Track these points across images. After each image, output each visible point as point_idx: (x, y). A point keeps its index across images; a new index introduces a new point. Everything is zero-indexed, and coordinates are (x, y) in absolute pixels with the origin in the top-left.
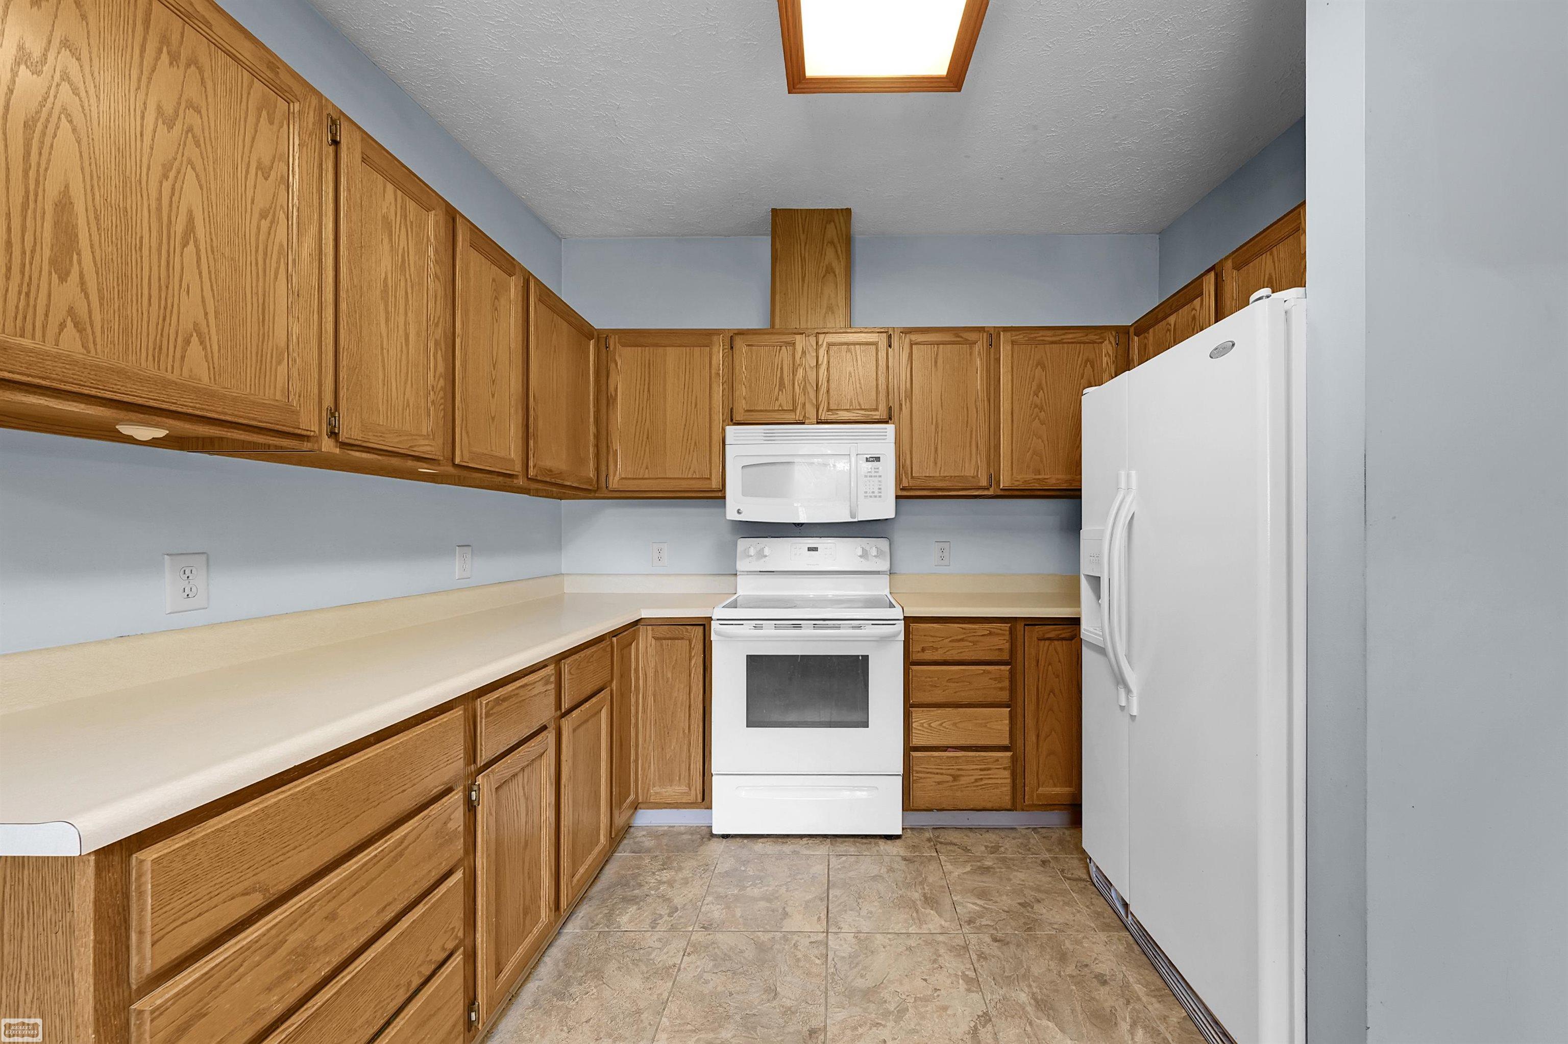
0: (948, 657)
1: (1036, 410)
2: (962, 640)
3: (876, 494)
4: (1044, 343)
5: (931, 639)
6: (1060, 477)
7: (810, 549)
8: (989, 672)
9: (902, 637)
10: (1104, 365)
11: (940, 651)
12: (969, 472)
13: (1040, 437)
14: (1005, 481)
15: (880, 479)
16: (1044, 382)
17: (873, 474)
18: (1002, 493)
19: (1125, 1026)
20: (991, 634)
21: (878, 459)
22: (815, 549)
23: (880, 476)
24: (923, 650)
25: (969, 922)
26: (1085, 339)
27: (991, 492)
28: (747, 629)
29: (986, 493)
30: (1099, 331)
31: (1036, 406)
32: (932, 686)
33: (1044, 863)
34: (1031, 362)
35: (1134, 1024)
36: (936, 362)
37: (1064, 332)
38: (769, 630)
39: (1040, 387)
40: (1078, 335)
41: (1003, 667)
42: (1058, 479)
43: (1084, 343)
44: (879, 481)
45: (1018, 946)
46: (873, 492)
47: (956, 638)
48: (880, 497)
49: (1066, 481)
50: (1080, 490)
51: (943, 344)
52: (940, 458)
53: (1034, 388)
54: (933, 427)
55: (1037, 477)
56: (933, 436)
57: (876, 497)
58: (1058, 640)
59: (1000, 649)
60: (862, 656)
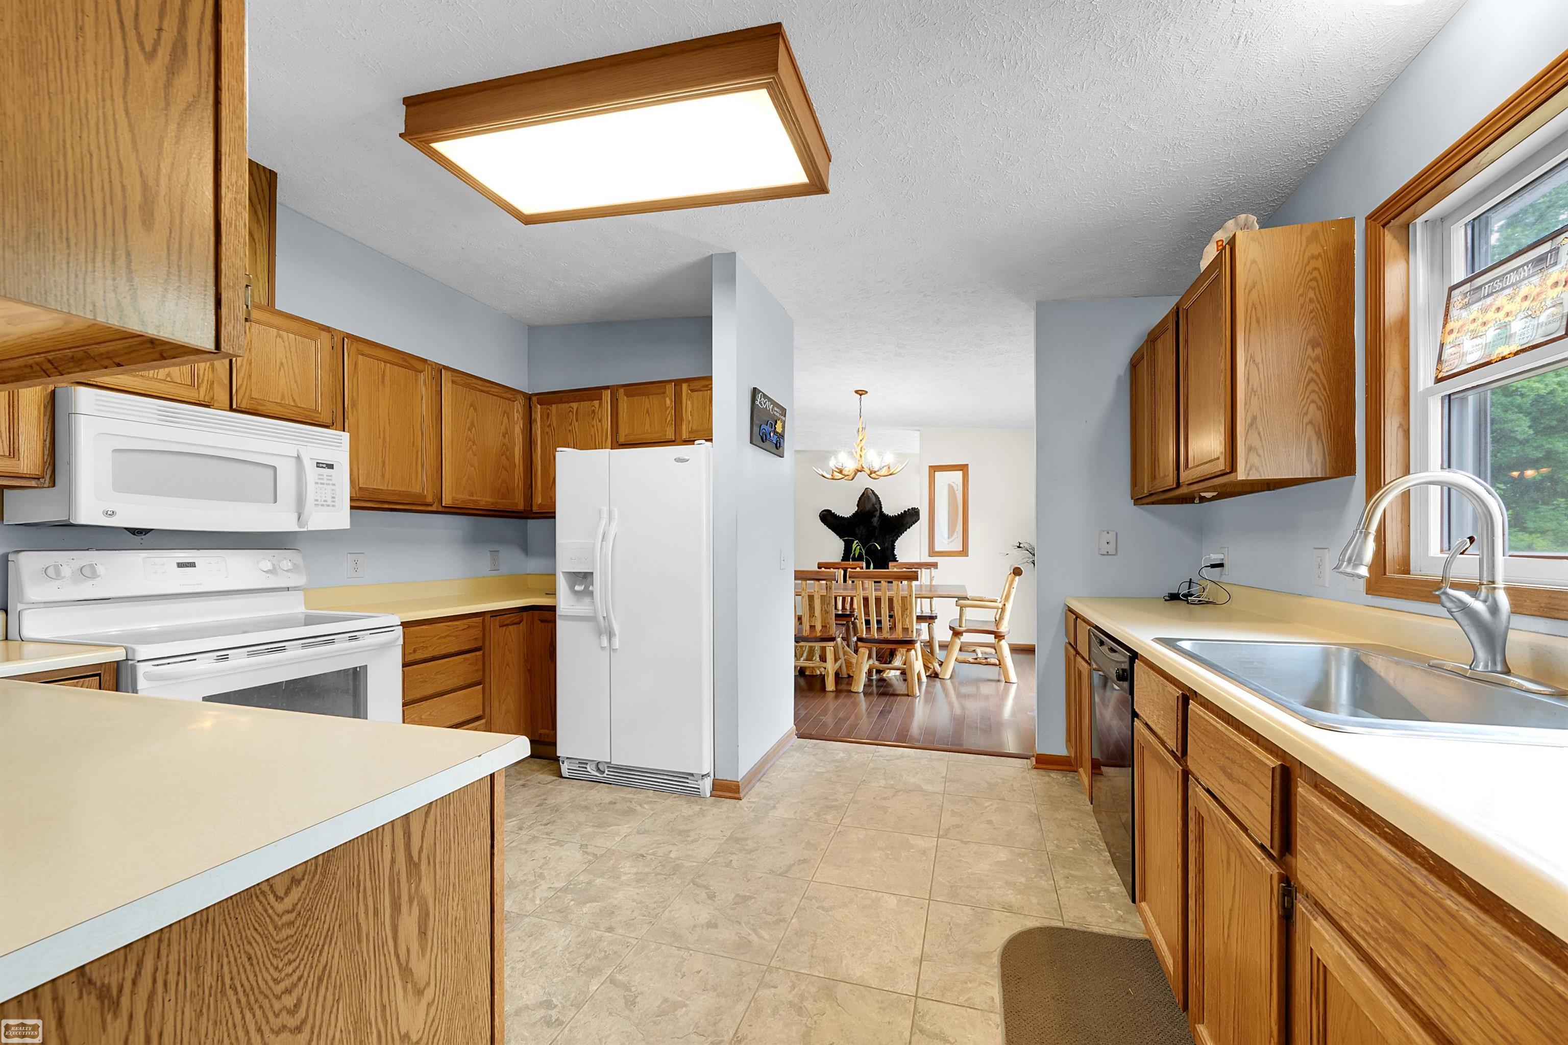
0: (435, 653)
1: (470, 443)
2: (447, 636)
3: (329, 503)
4: (476, 389)
5: (422, 640)
6: (487, 499)
7: (180, 565)
8: (468, 659)
9: (401, 642)
10: (516, 419)
11: (430, 649)
12: (416, 489)
13: (473, 466)
14: (447, 500)
15: (333, 487)
16: (475, 420)
17: (325, 481)
18: (443, 510)
19: (638, 808)
20: (469, 627)
21: (331, 466)
22: (192, 565)
23: (334, 485)
24: (415, 651)
25: (521, 829)
26: (504, 395)
27: (434, 508)
28: (205, 664)
29: (430, 509)
30: (513, 393)
31: (470, 440)
32: (422, 682)
33: (524, 785)
34: (466, 402)
35: (641, 805)
36: (383, 378)
37: (490, 385)
38: (238, 660)
39: (472, 425)
40: (500, 390)
41: (477, 653)
42: (486, 502)
43: (503, 398)
44: (333, 490)
45: (561, 819)
46: (325, 501)
47: (443, 635)
48: (333, 506)
49: (492, 504)
50: (555, 512)
51: (391, 363)
52: (387, 471)
53: (468, 425)
54: (381, 440)
55: (471, 498)
56: (381, 449)
57: (328, 506)
58: (511, 625)
59: (476, 639)
60: (360, 667)
